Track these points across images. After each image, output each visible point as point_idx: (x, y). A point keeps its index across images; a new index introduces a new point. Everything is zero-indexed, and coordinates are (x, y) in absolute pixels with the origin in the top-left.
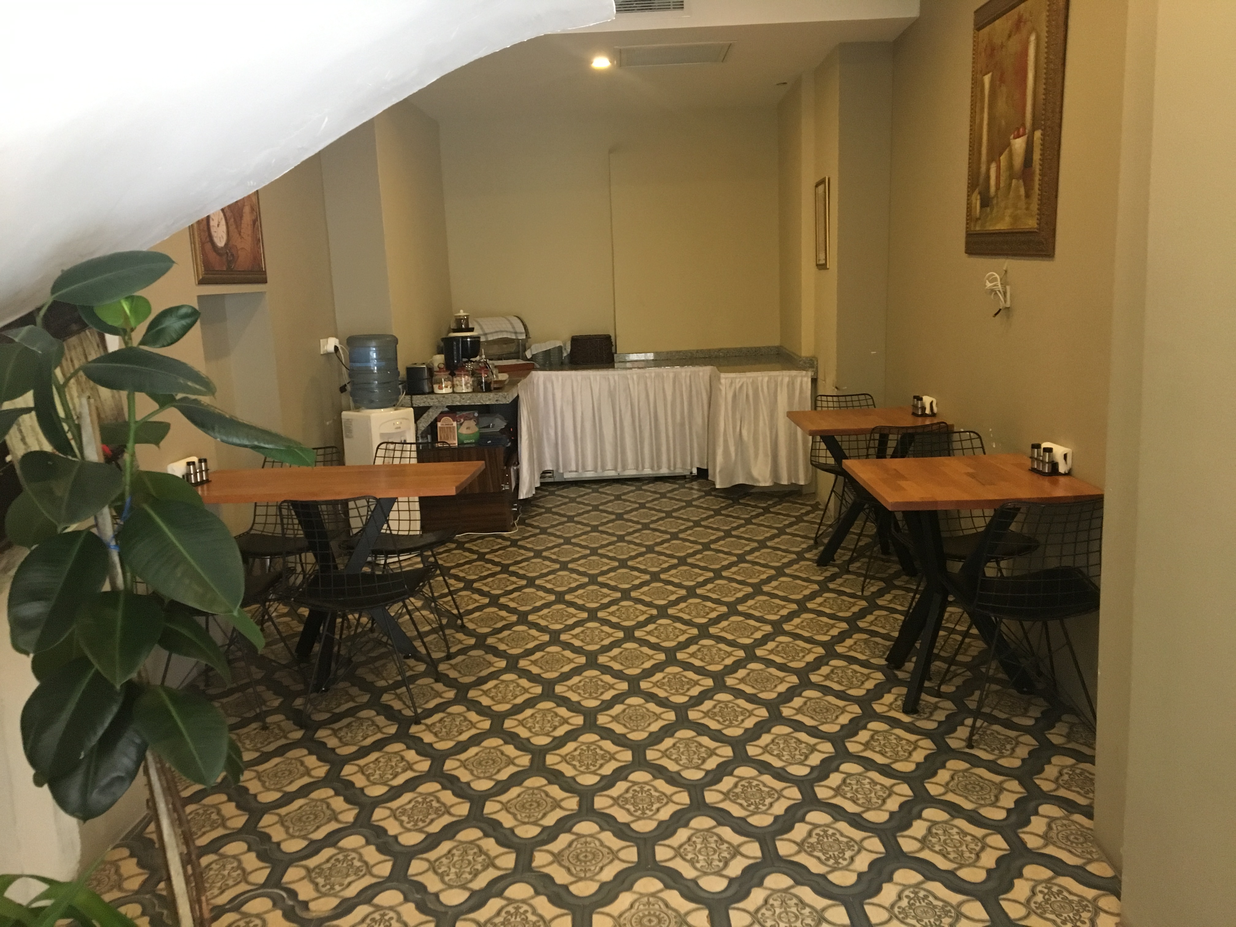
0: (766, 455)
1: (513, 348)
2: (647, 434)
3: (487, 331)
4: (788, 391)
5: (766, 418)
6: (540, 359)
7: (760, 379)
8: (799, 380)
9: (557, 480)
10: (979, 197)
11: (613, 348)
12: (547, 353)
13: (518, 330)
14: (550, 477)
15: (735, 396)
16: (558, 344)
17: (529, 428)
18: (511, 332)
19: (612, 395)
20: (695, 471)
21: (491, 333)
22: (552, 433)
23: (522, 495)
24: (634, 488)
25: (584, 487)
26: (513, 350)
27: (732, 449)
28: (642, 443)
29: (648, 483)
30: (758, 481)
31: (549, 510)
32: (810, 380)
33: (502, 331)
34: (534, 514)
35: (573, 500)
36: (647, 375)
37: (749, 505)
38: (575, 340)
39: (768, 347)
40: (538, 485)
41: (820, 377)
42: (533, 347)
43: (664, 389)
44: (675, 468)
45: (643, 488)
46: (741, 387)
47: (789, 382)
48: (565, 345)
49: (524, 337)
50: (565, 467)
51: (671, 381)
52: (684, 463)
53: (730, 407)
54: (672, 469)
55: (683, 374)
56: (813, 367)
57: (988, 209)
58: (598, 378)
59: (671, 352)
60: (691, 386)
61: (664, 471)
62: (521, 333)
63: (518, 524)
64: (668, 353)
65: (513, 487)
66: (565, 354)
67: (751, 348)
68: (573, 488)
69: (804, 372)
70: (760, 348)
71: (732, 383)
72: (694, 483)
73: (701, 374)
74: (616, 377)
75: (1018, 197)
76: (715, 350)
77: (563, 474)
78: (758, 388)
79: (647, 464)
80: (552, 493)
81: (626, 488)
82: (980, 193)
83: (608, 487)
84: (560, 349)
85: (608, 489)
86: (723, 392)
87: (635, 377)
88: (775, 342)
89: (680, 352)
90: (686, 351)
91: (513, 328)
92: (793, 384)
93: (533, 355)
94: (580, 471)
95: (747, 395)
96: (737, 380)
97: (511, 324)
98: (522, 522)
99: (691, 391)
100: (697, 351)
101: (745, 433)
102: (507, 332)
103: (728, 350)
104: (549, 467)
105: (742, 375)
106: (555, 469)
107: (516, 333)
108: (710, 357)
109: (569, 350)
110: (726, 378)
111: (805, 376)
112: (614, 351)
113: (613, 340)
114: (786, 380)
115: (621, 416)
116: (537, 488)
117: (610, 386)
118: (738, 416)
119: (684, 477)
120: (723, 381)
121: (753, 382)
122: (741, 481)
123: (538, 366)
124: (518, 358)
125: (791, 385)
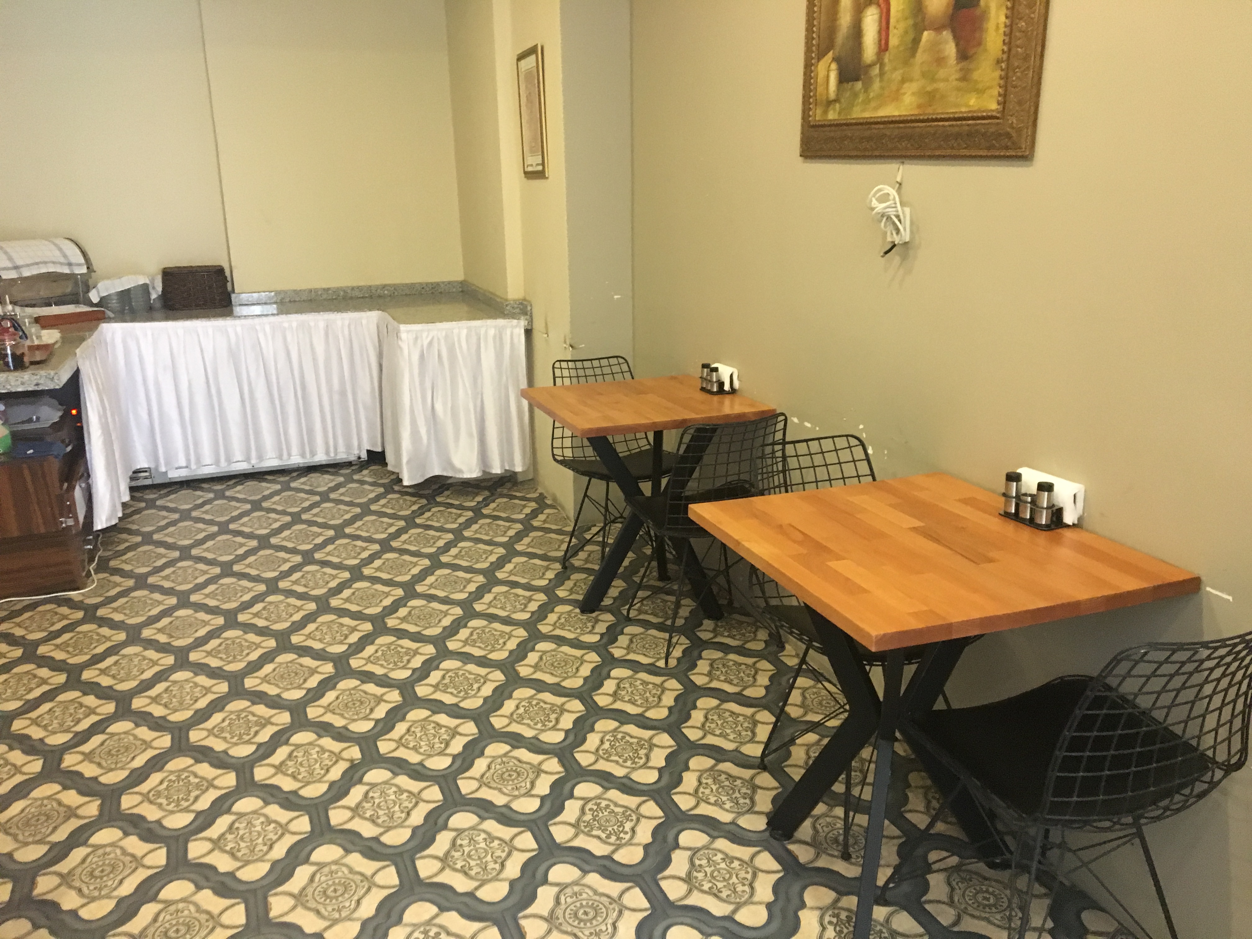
0: (470, 435)
1: (69, 288)
2: (291, 409)
3: (19, 262)
4: (495, 347)
5: (467, 385)
6: (114, 303)
7: (456, 331)
8: (508, 332)
9: (158, 481)
10: (834, 66)
11: (229, 285)
12: (125, 295)
13: (73, 260)
14: (146, 478)
15: (422, 357)
16: (142, 280)
17: (103, 417)
18: (61, 264)
19: (234, 355)
20: (364, 456)
21: (28, 265)
22: (144, 415)
23: (101, 522)
24: (278, 487)
25: (202, 489)
26: (69, 290)
27: (423, 431)
28: (285, 421)
29: (299, 476)
30: (461, 471)
31: (148, 539)
32: (523, 331)
33: (45, 263)
34: (122, 547)
35: (186, 515)
36: (286, 325)
37: (451, 506)
38: (168, 275)
39: (449, 283)
40: (126, 498)
41: (538, 326)
42: (100, 285)
43: (312, 345)
44: (336, 453)
45: (293, 485)
46: (430, 343)
47: (495, 337)
48: (152, 281)
49: (84, 270)
50: (167, 464)
51: (322, 333)
52: (349, 446)
53: (416, 371)
54: (332, 455)
55: (339, 323)
56: (526, 314)
57: (859, 85)
58: (210, 331)
59: (316, 290)
60: (351, 341)
61: (321, 458)
62: (79, 265)
63: (97, 571)
64: (310, 291)
65: (81, 518)
66: (154, 296)
67: (427, 284)
68: (184, 492)
69: (515, 321)
70: (438, 284)
71: (416, 339)
72: (365, 472)
73: (364, 322)
74: (239, 329)
75: (940, 61)
76: (377, 287)
77: (166, 473)
78: (454, 344)
79: (295, 450)
80: (151, 504)
81: (268, 487)
82: (835, 59)
83: (239, 488)
84: (145, 288)
85: (239, 491)
86: (406, 352)
87: (268, 329)
88: (458, 275)
89: (329, 289)
90: (338, 289)
91: (65, 256)
92: (501, 339)
93: (102, 299)
94: (193, 466)
95: (439, 356)
96: (425, 335)
97: (60, 250)
98: (103, 566)
99: (351, 347)
100: (353, 289)
101: (439, 407)
102: (54, 263)
103: (395, 287)
104: (142, 463)
105: (431, 326)
106: (152, 466)
107: (70, 264)
108: (371, 297)
109: (160, 289)
110: (408, 332)
111: (516, 326)
112: (229, 288)
113: (227, 273)
114: (492, 332)
115: (250, 384)
116: (124, 505)
117: (229, 341)
118: (428, 385)
119: (349, 464)
120: (404, 336)
121: (446, 337)
122: (437, 471)
123: (111, 315)
124: (76, 302)
125: (499, 338)
